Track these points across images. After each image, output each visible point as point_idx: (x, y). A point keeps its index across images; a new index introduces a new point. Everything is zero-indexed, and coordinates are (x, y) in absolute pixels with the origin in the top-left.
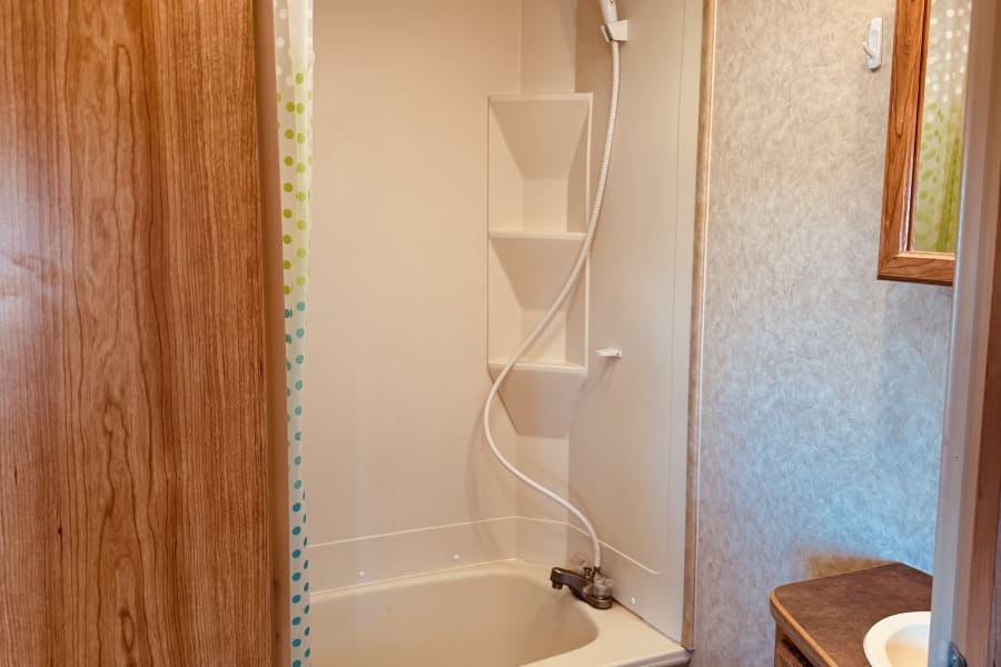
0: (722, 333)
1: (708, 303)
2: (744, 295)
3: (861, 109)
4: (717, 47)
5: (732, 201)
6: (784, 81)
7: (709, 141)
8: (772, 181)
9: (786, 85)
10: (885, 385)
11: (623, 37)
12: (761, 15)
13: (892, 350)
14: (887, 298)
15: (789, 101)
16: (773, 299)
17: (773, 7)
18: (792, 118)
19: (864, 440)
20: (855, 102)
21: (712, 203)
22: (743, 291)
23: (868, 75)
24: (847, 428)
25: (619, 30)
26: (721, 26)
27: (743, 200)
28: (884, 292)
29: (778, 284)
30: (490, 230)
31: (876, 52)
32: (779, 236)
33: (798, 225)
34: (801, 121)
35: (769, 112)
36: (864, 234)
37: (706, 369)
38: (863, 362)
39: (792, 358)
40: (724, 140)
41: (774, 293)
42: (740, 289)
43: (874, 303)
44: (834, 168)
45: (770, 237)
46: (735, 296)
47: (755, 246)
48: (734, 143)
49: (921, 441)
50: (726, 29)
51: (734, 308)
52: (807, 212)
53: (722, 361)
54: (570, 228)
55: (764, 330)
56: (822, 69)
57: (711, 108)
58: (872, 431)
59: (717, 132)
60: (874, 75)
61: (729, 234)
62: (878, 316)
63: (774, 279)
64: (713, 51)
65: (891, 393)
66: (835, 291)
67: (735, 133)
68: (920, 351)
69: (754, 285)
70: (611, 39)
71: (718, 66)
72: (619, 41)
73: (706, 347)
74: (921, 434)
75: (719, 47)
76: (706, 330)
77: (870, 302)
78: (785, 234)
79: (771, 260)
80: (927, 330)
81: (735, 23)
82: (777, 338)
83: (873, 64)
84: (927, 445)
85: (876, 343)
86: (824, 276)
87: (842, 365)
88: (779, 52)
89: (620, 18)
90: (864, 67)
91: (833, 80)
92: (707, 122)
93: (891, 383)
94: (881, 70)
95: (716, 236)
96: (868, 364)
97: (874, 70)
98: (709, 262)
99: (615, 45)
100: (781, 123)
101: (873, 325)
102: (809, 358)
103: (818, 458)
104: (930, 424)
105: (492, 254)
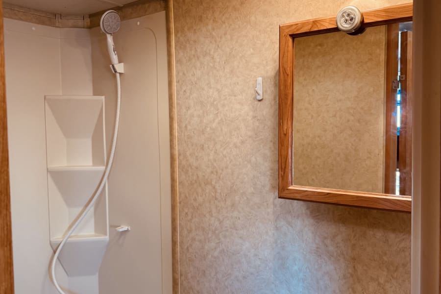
0: (190, 217)
1: (180, 203)
2: (200, 199)
3: (254, 117)
4: (176, 82)
5: (190, 155)
6: (214, 101)
7: (176, 126)
8: (211, 146)
9: (215, 103)
10: (276, 242)
11: (122, 71)
12: (199, 70)
13: (278, 226)
14: (274, 202)
15: (217, 110)
16: (216, 201)
17: (206, 67)
18: (220, 119)
19: (268, 268)
20: (251, 113)
21: (179, 155)
22: (200, 197)
23: (256, 102)
24: (258, 262)
25: (120, 68)
26: (178, 72)
27: (196, 154)
28: (272, 200)
29: (218, 194)
30: (48, 167)
31: (260, 92)
32: (217, 172)
33: (226, 168)
34: (224, 120)
35: (207, 114)
36: (260, 173)
37: (181, 236)
38: (264, 231)
39: (227, 230)
40: (184, 125)
41: (216, 199)
42: (198, 196)
43: (267, 204)
44: (243, 142)
45: (212, 172)
46: (195, 200)
47: (204, 176)
48: (189, 127)
49: (296, 268)
50: (181, 74)
51: (195, 206)
52: (230, 162)
53: (190, 231)
54: (95, 164)
55: (212, 216)
56: (233, 97)
57: (175, 110)
58: (271, 264)
59: (180, 122)
60: (260, 102)
61: (190, 170)
62: (270, 210)
63: (216, 192)
64: (175, 84)
65: (279, 246)
66: (247, 198)
67: (189, 122)
68: (292, 227)
69: (205, 195)
70: (116, 72)
71: (177, 91)
72: (120, 73)
73: (180, 224)
74: (296, 264)
75: (178, 82)
76: (179, 216)
77: (265, 204)
78: (220, 171)
79: (213, 183)
80: (294, 217)
81: (185, 72)
82: (219, 220)
83: (259, 98)
84: (299, 269)
85: (270, 223)
86: (241, 191)
87: (254, 233)
88: (210, 88)
89: (120, 62)
90: (255, 98)
91: (239, 103)
92: (174, 116)
93: (279, 242)
94: (263, 101)
95: (183, 170)
96: (267, 232)
97: (260, 101)
98: (179, 183)
99: (118, 75)
100: (214, 120)
101: (268, 214)
102: (237, 230)
103: (244, 277)
104: (299, 260)
105: (50, 179)
